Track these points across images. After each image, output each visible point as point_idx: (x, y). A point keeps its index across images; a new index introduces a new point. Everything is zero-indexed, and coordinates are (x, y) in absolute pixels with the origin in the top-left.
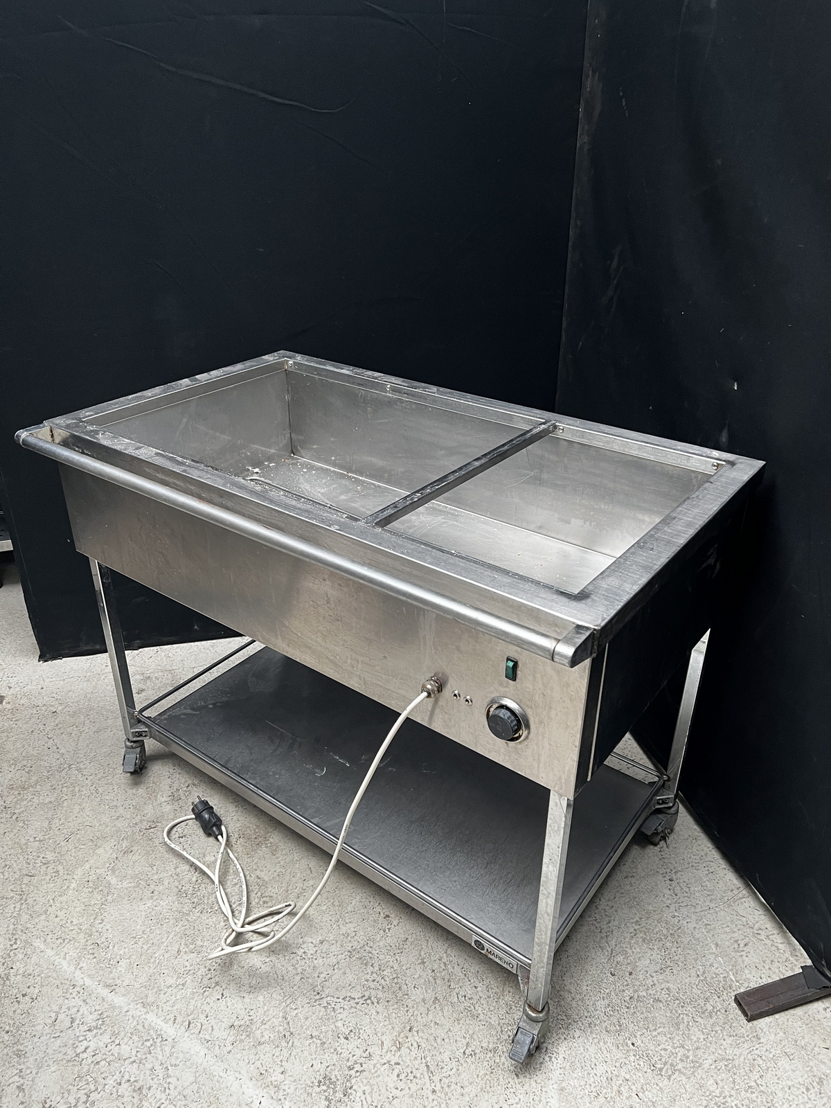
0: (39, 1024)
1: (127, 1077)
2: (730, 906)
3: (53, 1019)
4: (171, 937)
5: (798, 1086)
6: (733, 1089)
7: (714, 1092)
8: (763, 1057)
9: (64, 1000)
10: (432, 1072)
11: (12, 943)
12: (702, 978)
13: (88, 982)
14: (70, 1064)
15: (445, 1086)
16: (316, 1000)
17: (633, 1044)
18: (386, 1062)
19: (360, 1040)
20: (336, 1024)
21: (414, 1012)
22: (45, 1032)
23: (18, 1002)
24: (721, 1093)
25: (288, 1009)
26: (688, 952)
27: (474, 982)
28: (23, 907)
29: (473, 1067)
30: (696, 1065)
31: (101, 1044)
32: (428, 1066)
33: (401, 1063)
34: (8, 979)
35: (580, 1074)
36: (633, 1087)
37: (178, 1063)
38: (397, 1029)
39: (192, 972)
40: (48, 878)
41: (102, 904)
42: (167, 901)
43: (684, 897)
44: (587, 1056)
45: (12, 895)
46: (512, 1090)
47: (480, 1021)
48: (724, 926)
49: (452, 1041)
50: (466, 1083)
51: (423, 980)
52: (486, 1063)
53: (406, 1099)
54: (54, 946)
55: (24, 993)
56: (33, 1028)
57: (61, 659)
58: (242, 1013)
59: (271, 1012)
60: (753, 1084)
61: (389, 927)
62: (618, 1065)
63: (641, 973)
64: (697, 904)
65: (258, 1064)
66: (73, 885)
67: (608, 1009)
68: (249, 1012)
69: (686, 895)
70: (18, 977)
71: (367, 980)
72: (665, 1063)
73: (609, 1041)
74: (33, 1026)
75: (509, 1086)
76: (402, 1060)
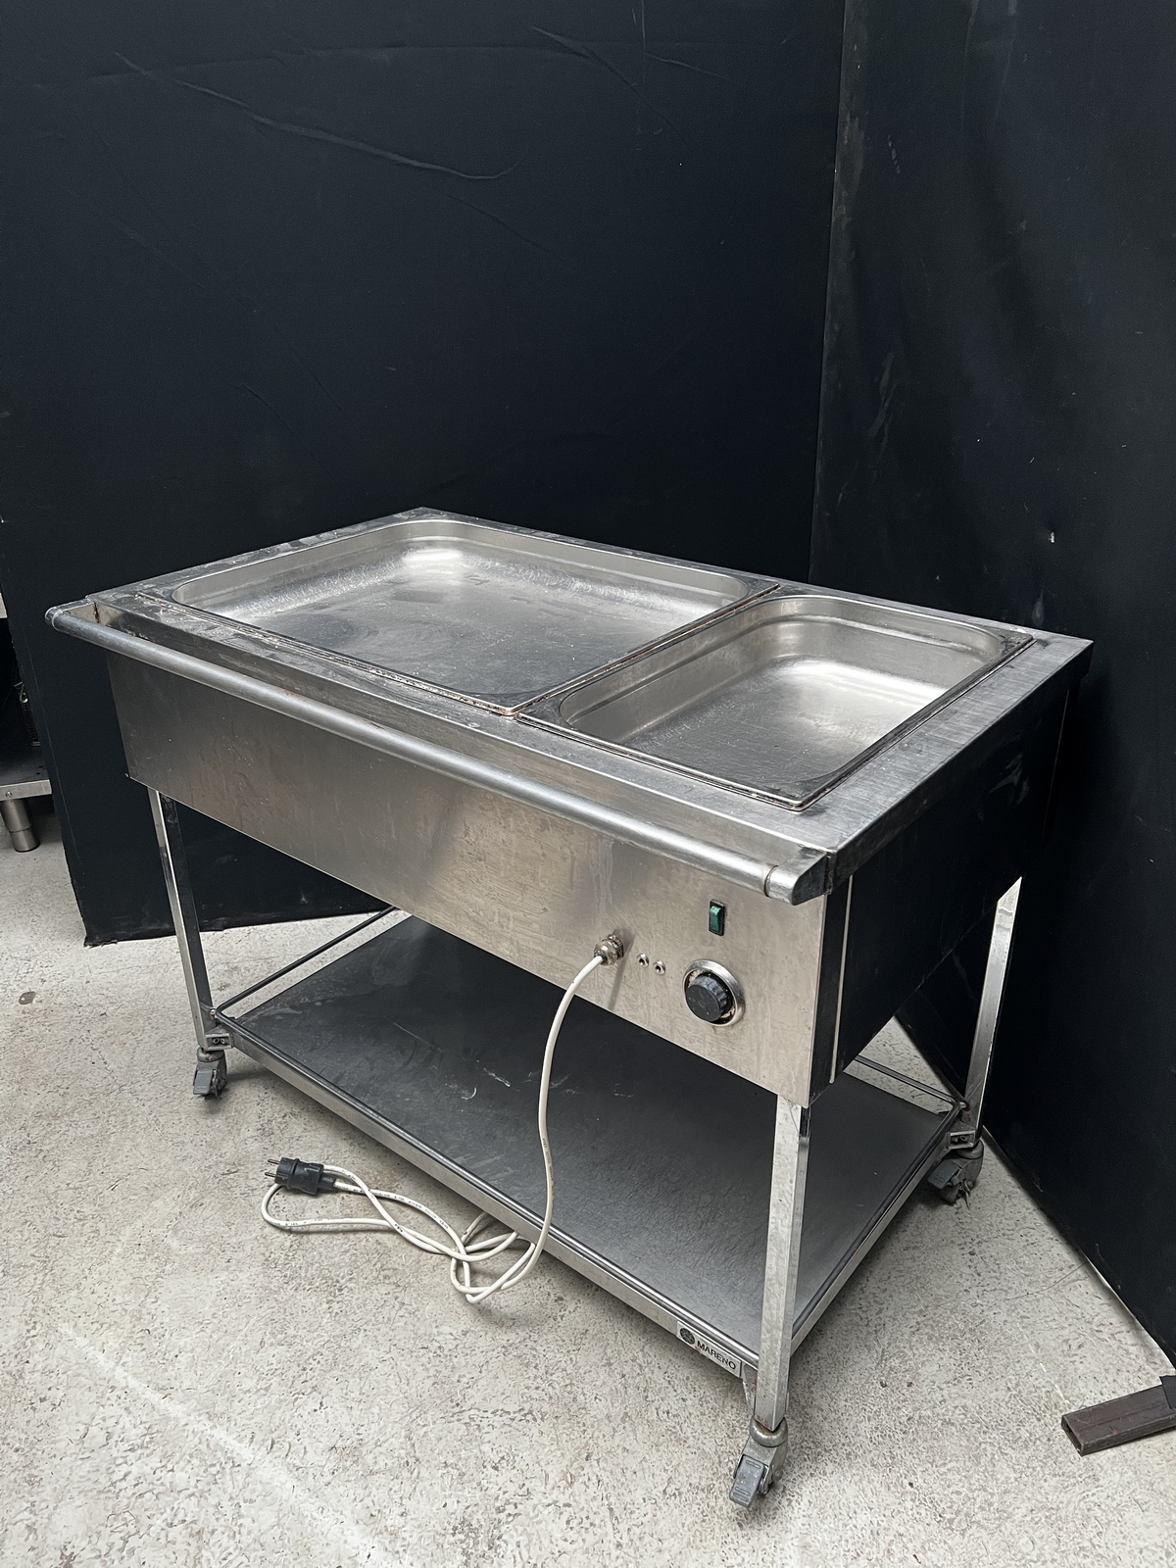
0: (61, 1440)
1: (181, 1516)
2: (1058, 1290)
3: (82, 1433)
4: (252, 1321)
5: (1154, 1548)
6: (1056, 1550)
7: (1028, 1554)
8: (1103, 1506)
9: (98, 1407)
10: (617, 1518)
11: (29, 1327)
12: (1014, 1392)
13: (133, 1382)
14: (102, 1496)
15: (635, 1538)
16: (454, 1414)
17: (911, 1484)
18: (551, 1502)
19: (515, 1471)
20: (482, 1448)
21: (593, 1433)
22: (69, 1452)
23: (34, 1409)
24: (1039, 1557)
25: (414, 1425)
26: (995, 1355)
27: (682, 1392)
28: (47, 1278)
29: (676, 1512)
30: (1004, 1515)
31: (147, 1470)
32: (611, 1510)
33: (573, 1504)
34: (21, 1377)
35: (832, 1525)
36: (910, 1545)
37: (254, 1497)
38: (568, 1456)
39: (280, 1371)
40: (83, 1239)
41: (158, 1276)
42: (248, 1274)
43: (991, 1277)
44: (843, 1500)
45: (33, 1261)
46: (731, 1546)
47: (689, 1447)
48: (1048, 1319)
49: (647, 1475)
50: (666, 1535)
51: (608, 1389)
52: (695, 1507)
53: (580, 1557)
54: (88, 1333)
55: (43, 1396)
56: (53, 1446)
57: (115, 943)
58: (349, 1430)
59: (389, 1429)
60: (1086, 1544)
61: (562, 1313)
62: (888, 1513)
63: (925, 1383)
64: (1010, 1288)
65: (368, 1502)
66: (118, 1250)
67: (875, 1435)
68: (358, 1429)
69: (993, 1274)
70: (36, 1374)
71: (528, 1388)
72: (958, 1512)
73: (876, 1479)
74: (54, 1442)
75: (729, 1540)
76: (575, 1501)
